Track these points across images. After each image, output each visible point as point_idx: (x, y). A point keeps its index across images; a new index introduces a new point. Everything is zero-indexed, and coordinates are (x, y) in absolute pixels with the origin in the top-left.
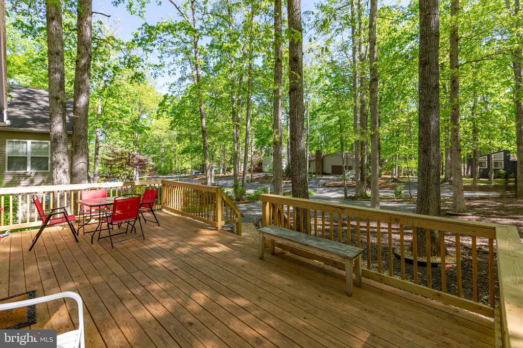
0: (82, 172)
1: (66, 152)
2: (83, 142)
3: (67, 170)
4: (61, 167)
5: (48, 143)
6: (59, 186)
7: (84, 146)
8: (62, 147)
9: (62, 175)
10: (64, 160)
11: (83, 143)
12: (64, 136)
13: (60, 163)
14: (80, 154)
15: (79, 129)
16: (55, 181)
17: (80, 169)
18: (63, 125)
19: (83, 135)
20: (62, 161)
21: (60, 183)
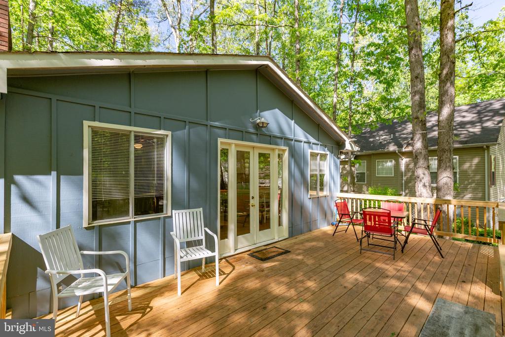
0: (446, 186)
1: (427, 167)
2: (447, 155)
3: (427, 184)
4: (421, 181)
5: (456, 158)
6: (420, 198)
7: (447, 160)
8: (421, 162)
9: (422, 188)
10: (424, 174)
11: (447, 157)
12: (424, 152)
13: (420, 177)
14: (444, 168)
15: (442, 142)
16: (417, 194)
17: (444, 184)
18: (422, 142)
19: (447, 148)
20: (422, 176)
21: (420, 196)
